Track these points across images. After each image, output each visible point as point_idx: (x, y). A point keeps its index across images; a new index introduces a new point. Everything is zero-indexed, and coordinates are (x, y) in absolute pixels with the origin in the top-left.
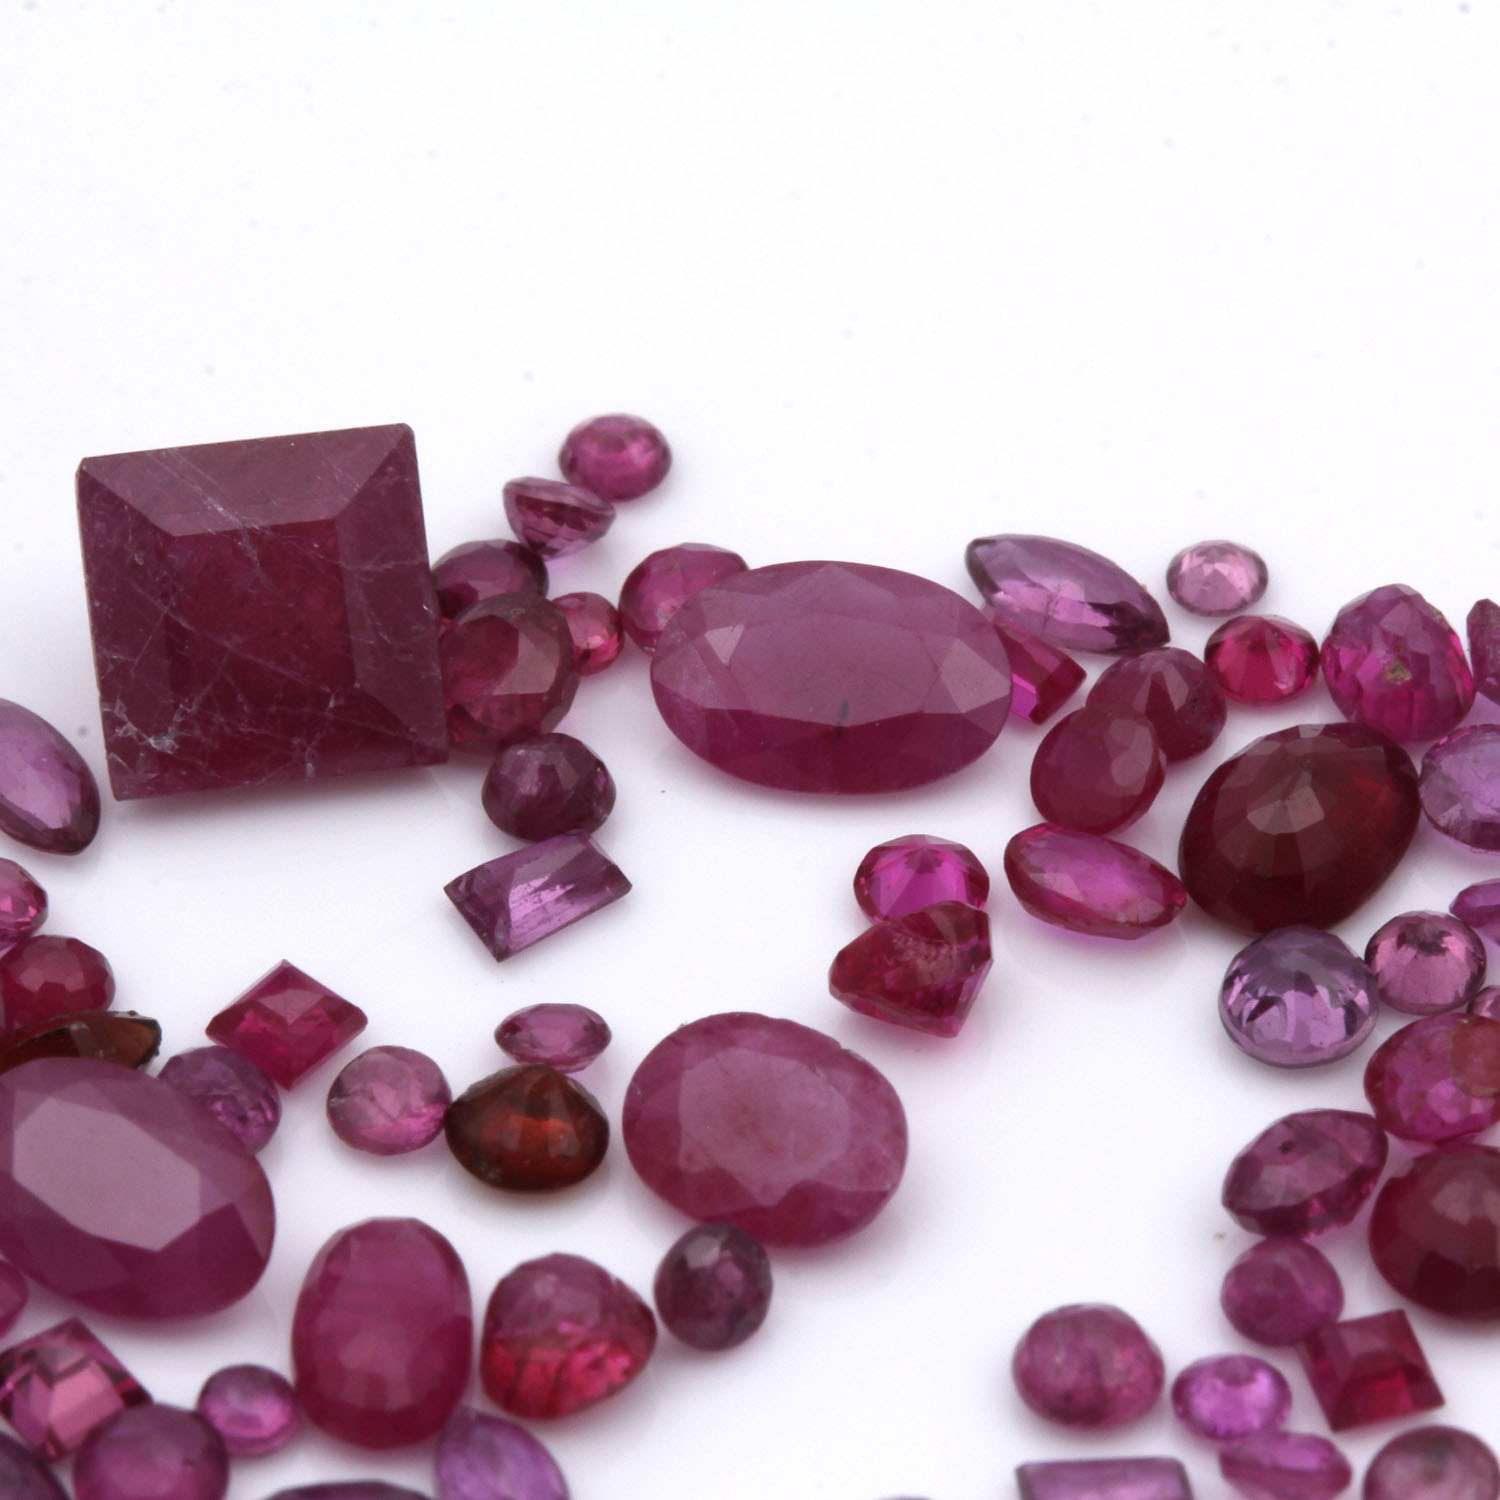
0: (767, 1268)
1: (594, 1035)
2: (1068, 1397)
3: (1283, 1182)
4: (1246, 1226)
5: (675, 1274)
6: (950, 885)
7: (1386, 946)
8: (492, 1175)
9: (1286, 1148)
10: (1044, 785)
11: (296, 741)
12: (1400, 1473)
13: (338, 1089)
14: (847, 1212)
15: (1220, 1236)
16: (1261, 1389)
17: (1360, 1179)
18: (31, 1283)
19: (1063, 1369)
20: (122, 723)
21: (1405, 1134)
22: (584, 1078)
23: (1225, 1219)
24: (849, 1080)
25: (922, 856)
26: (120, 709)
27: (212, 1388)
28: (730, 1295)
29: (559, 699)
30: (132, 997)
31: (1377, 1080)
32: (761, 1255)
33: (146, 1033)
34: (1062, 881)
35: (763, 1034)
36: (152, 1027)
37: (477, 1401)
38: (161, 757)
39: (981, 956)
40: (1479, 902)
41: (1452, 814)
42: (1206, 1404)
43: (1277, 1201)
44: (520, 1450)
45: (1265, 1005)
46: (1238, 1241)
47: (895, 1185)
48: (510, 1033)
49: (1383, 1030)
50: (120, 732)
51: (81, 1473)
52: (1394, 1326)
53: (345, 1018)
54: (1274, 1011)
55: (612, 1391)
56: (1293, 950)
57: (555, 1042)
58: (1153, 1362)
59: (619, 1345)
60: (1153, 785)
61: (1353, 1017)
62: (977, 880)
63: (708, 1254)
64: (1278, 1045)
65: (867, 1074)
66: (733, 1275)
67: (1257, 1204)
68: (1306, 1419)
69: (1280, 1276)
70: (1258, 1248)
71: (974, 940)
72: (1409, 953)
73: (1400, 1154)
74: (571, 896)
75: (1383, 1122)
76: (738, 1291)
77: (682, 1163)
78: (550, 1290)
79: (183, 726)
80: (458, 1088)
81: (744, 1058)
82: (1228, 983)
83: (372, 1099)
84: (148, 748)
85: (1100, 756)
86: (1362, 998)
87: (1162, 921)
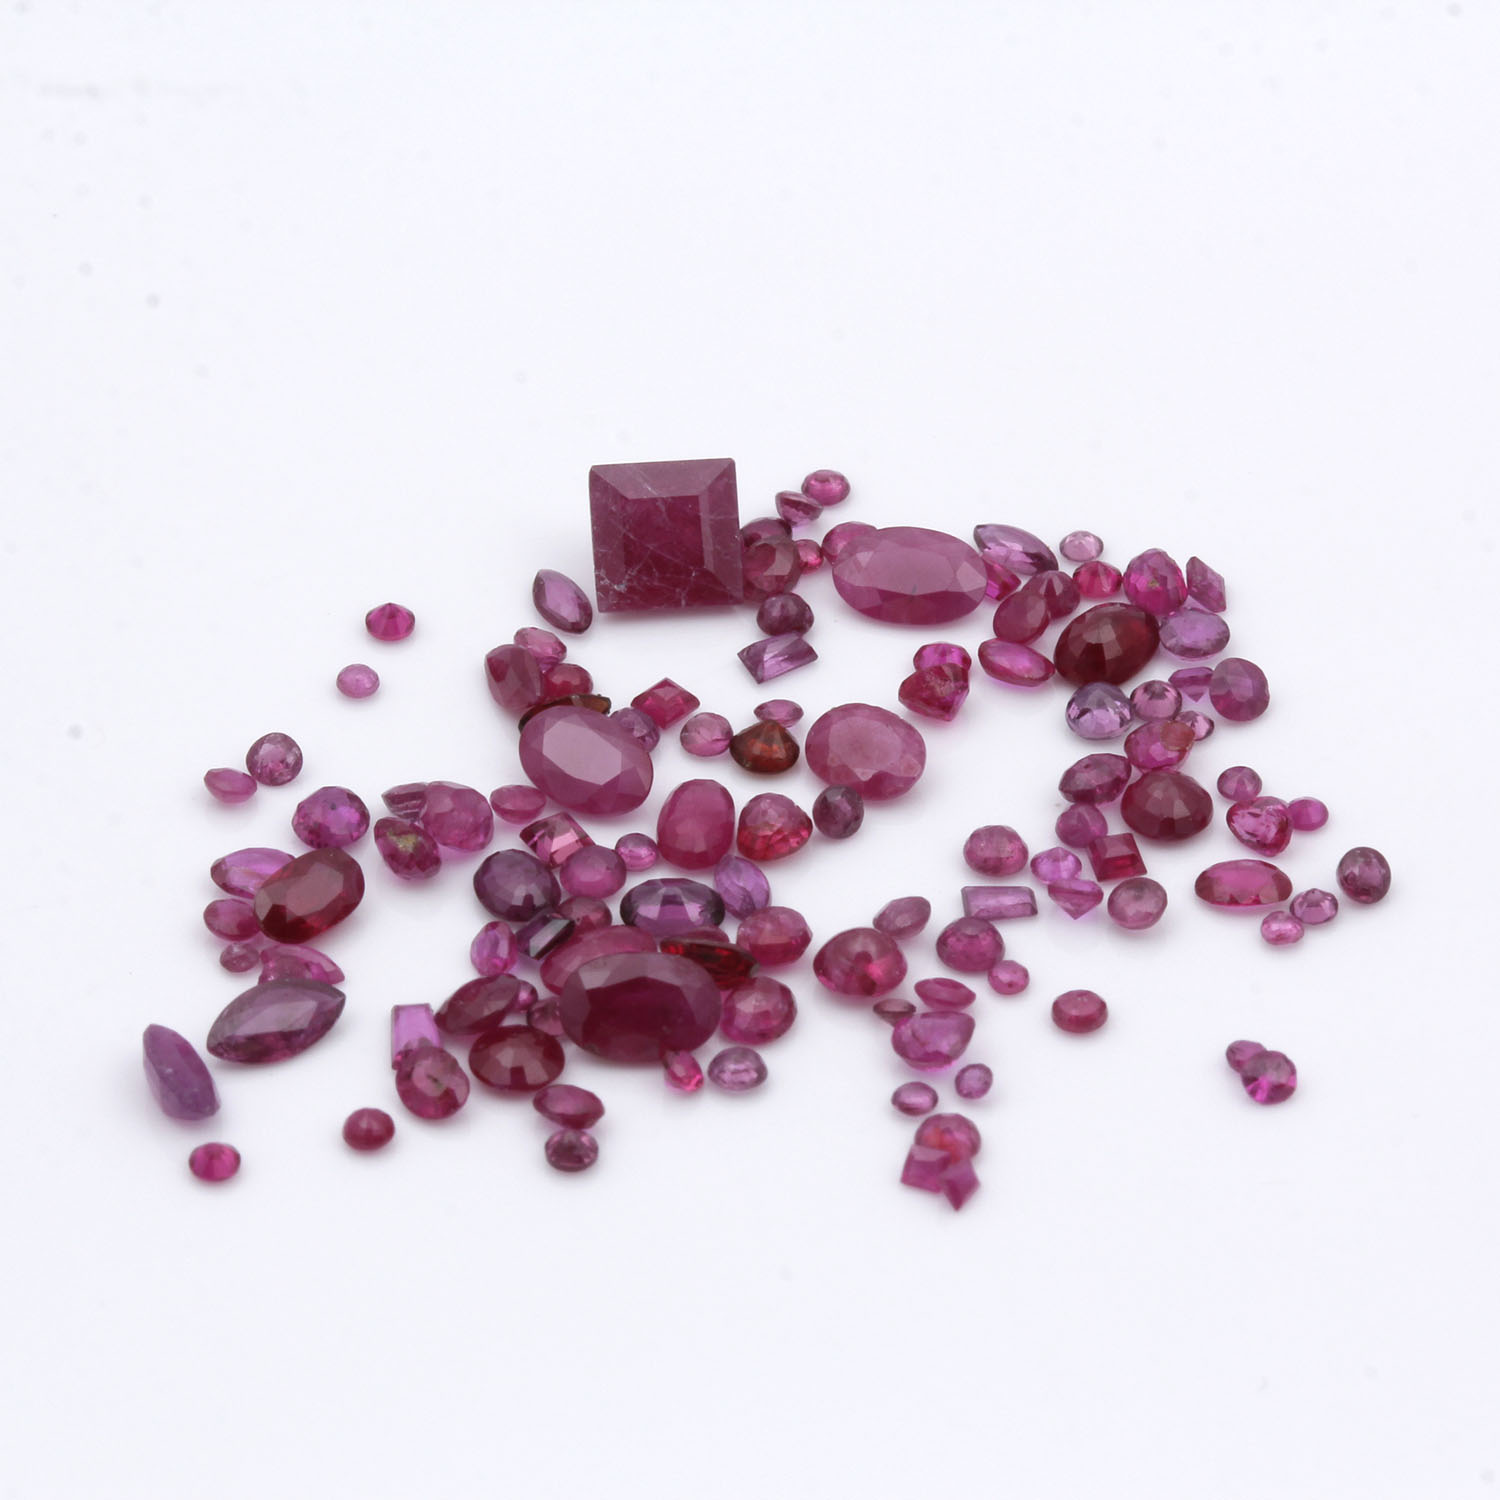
0: (863, 807)
1: (797, 713)
2: (986, 860)
3: (1088, 780)
4: (1068, 799)
5: (823, 807)
6: (954, 659)
7: (1139, 693)
8: (748, 766)
9: (1087, 767)
10: (999, 625)
11: (678, 590)
12: (1125, 896)
13: (685, 729)
14: (901, 785)
15: (1057, 803)
16: (1069, 863)
17: (1117, 783)
18: (548, 799)
19: (986, 851)
20: (603, 579)
21: (1139, 766)
22: (792, 730)
23: (1059, 796)
24: (903, 731)
25: (944, 650)
26: (602, 573)
27: (621, 842)
28: (845, 814)
29: (793, 578)
30: (599, 688)
31: (1129, 745)
32: (860, 802)
33: (605, 704)
34: (1002, 661)
35: (866, 712)
36: (607, 700)
37: (735, 852)
38: (619, 594)
39: (964, 688)
40: (1180, 676)
41: (1171, 643)
42: (1045, 868)
43: (1080, 788)
45: (1083, 712)
46: (1065, 804)
47: (919, 775)
48: (760, 711)
49: (1135, 726)
50: (602, 583)
51: (563, 873)
52: (1128, 840)
53: (691, 701)
54: (1087, 716)
55: (792, 851)
56: (1097, 691)
57: (779, 715)
58: (1024, 851)
59: (796, 832)
60: (1044, 627)
61: (1123, 722)
62: (966, 660)
63: (836, 798)
64: (1086, 730)
65: (910, 728)
66: (848, 808)
67: (1073, 789)
68: (1088, 874)
69: (1080, 817)
70: (1072, 807)
71: (962, 682)
72: (1147, 697)
73: (1136, 774)
74: (791, 660)
75: (1128, 764)
76: (849, 815)
77: (829, 762)
78: (767, 806)
79: (629, 580)
80: (736, 731)
81: (859, 720)
82: (1070, 704)
83: (699, 733)
84: (614, 590)
85: (1022, 611)
86: (1126, 712)
87: (1044, 679)
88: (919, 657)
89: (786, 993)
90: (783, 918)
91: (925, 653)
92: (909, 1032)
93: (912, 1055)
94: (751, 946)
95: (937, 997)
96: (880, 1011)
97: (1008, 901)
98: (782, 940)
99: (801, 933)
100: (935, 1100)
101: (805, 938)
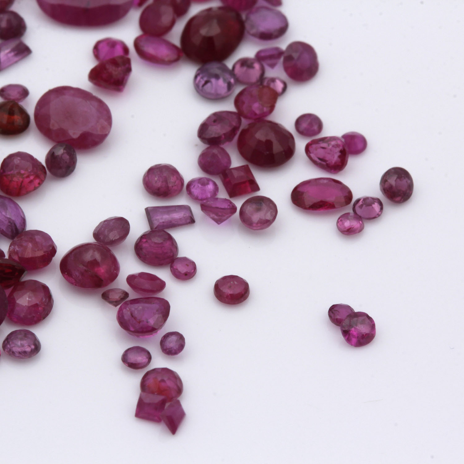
0: (76, 155)
1: (25, 93)
2: (159, 189)
3: (216, 130)
4: (204, 142)
5: (51, 157)
6: (118, 52)
7: (238, 67)
9: (215, 121)
10: (143, 23)
12: (249, 209)
15: (197, 145)
16: (210, 187)
17: (234, 130)
19: (157, 182)
21: (246, 117)
22: (22, 104)
23: (198, 140)
24: (96, 104)
25: (112, 44)
28: (66, 162)
31: (238, 102)
32: (74, 151)
34: (150, 49)
35: (72, 92)
39: (129, 70)
40: (262, 54)
41: (253, 31)
42: (196, 191)
43: (213, 136)
44: (12, 205)
45: (206, 82)
46: (202, 147)
47: (109, 132)
48: (2, 92)
49: (238, 90)
52: (245, 169)
54: (209, 85)
55: (35, 188)
56: (214, 68)
57: (14, 95)
58: (181, 180)
59: (37, 177)
60: (173, 23)
61: (230, 87)
62: (126, 50)
63: (60, 151)
64: (210, 94)
65: (101, 102)
66: (67, 157)
67: (207, 136)
68: (223, 194)
69: (214, 156)
70: (208, 148)
71: (127, 66)
72: (245, 68)
73: (245, 123)
74: (16, 55)
75: (240, 114)
76: (68, 161)
77: (51, 127)
78: (18, 162)
81: (67, 98)
82: (196, 77)
85: (158, 15)
86: (232, 81)
87: (176, 60)
88: (97, 49)
89: (46, 290)
90: (38, 238)
91: (101, 46)
92: (129, 313)
93: (132, 329)
94: (19, 258)
95: (143, 288)
96: (105, 297)
97: (177, 216)
98: (40, 254)
99: (51, 248)
100: (150, 358)
101: (53, 251)
